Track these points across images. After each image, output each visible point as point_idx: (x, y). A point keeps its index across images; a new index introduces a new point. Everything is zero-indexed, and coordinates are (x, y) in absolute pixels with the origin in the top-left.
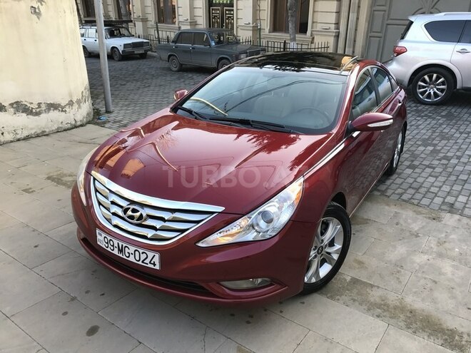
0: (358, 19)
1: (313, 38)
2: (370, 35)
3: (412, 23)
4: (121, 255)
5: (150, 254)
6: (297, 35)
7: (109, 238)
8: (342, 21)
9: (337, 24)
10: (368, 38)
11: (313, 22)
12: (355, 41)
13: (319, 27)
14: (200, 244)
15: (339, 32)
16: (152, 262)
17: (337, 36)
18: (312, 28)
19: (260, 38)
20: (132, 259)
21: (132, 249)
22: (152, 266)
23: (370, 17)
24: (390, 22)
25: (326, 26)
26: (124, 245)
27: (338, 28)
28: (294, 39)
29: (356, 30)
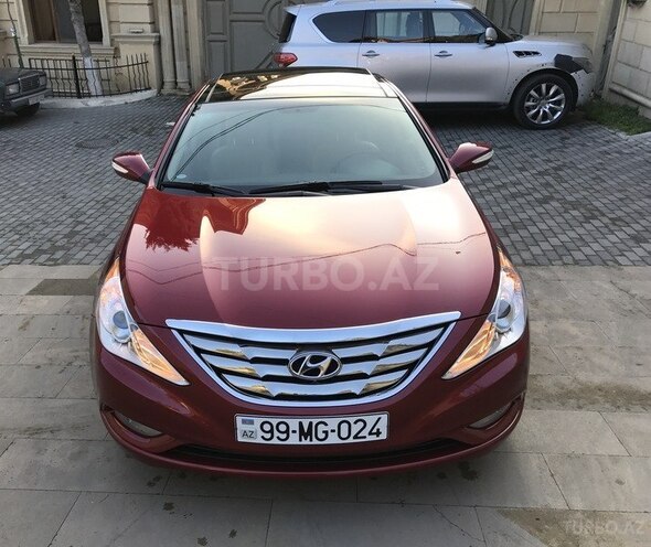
0: (185, 14)
1: (117, 50)
2: (208, 38)
3: (292, 19)
4: (307, 442)
5: (370, 420)
6: (92, 46)
7: (274, 421)
8: (161, 18)
9: (154, 23)
10: (207, 43)
11: (110, 22)
12: (188, 50)
13: (124, 30)
14: (448, 376)
15: (160, 37)
16: (375, 431)
17: (158, 44)
18: (110, 33)
19: (20, 54)
20: (333, 439)
21: (333, 423)
22: (374, 438)
23: (203, 11)
24: (235, 17)
25: (138, 28)
26: (315, 421)
27: (156, 30)
28: (88, 53)
29: (186, 32)
